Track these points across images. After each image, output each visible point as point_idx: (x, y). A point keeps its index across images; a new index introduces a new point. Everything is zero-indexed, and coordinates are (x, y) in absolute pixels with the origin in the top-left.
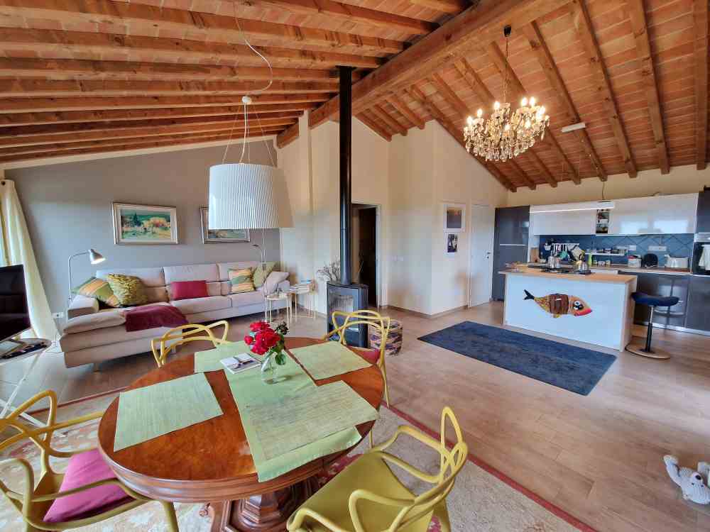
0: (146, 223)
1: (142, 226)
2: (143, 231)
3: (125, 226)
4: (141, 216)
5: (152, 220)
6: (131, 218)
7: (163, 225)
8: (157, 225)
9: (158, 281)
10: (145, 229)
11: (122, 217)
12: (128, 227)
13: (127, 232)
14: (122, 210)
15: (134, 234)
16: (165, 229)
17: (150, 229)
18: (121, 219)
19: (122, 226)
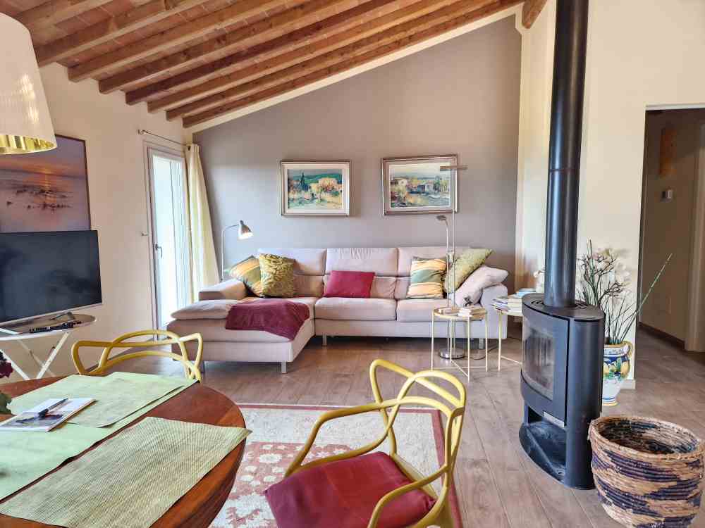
0: (314, 187)
1: (309, 190)
2: (310, 197)
3: (292, 191)
4: (309, 177)
5: (321, 181)
6: (298, 181)
7: (333, 188)
8: (325, 189)
9: (317, 268)
10: (313, 194)
11: (288, 180)
12: (294, 193)
13: (293, 199)
14: (288, 170)
15: (300, 203)
16: (336, 194)
17: (318, 196)
18: (288, 183)
19: (289, 191)
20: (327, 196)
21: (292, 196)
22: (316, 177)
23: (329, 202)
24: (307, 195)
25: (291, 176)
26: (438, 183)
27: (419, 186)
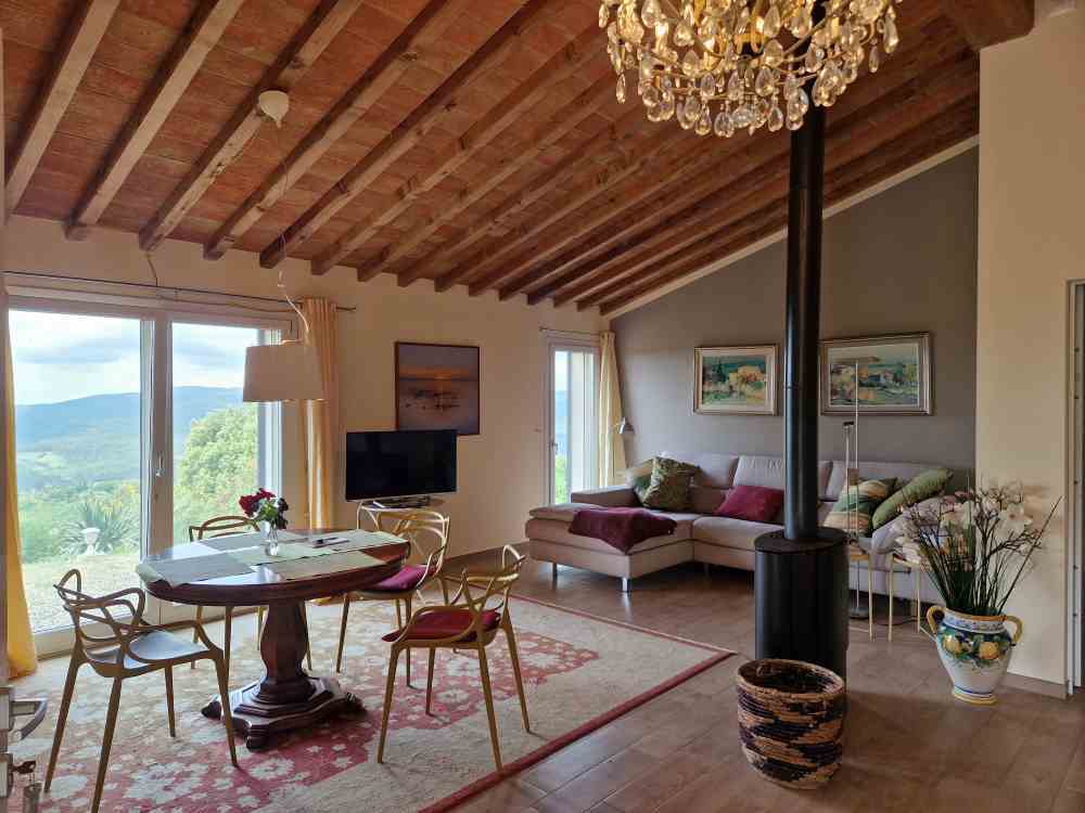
0: (733, 377)
1: (727, 382)
2: (727, 390)
3: (706, 383)
4: (726, 365)
5: (741, 370)
6: (714, 370)
7: (755, 379)
8: (746, 380)
9: (723, 479)
10: (731, 387)
11: (704, 370)
12: (709, 385)
13: (708, 393)
14: (704, 358)
15: (716, 397)
16: (759, 386)
17: (737, 388)
18: (704, 373)
19: (703, 383)
20: (747, 389)
21: (706, 390)
22: (735, 365)
23: (749, 397)
24: (723, 387)
25: (706, 365)
26: (901, 372)
27: (871, 377)
